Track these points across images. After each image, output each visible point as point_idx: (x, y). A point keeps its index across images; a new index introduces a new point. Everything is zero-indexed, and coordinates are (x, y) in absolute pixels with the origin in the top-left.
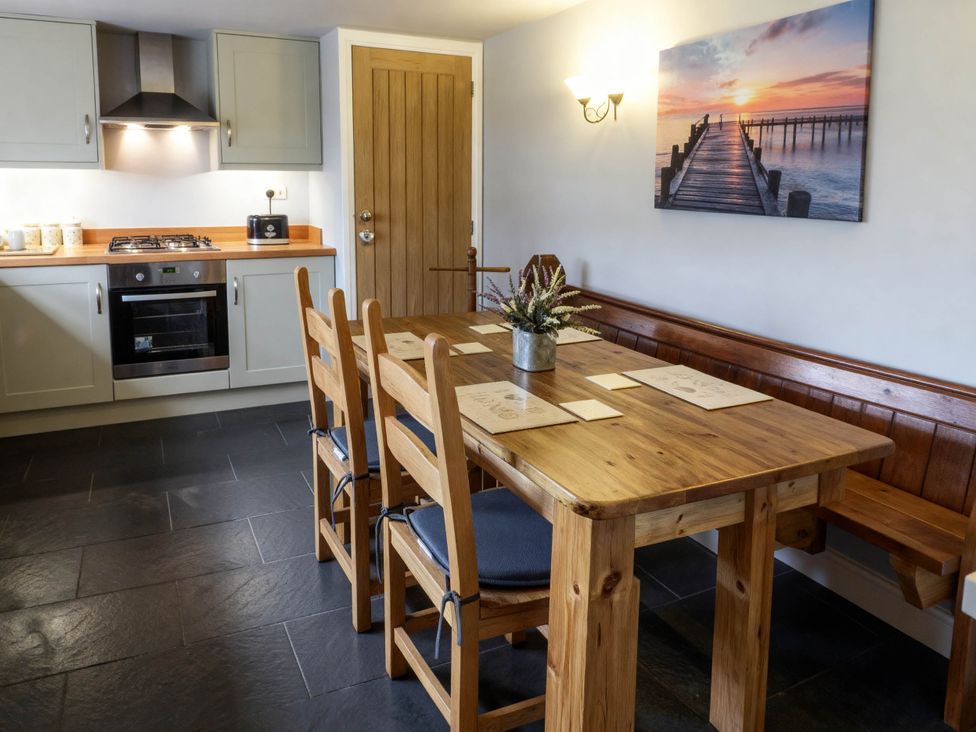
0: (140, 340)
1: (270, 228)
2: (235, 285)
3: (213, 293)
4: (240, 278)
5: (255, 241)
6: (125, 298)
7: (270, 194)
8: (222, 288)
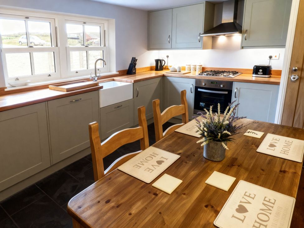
0: (201, 104)
1: (261, 70)
2: (236, 91)
3: (227, 93)
4: (239, 89)
5: (254, 75)
6: (199, 90)
7: (271, 57)
8: (230, 92)
